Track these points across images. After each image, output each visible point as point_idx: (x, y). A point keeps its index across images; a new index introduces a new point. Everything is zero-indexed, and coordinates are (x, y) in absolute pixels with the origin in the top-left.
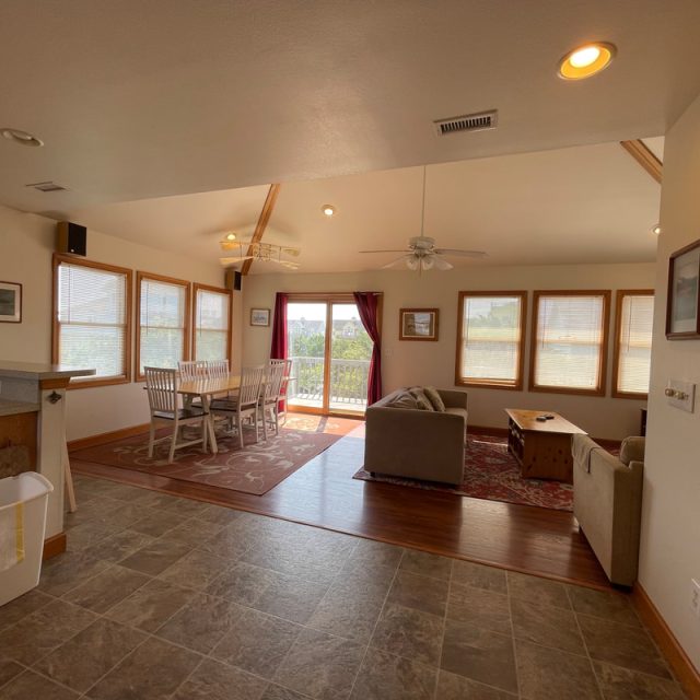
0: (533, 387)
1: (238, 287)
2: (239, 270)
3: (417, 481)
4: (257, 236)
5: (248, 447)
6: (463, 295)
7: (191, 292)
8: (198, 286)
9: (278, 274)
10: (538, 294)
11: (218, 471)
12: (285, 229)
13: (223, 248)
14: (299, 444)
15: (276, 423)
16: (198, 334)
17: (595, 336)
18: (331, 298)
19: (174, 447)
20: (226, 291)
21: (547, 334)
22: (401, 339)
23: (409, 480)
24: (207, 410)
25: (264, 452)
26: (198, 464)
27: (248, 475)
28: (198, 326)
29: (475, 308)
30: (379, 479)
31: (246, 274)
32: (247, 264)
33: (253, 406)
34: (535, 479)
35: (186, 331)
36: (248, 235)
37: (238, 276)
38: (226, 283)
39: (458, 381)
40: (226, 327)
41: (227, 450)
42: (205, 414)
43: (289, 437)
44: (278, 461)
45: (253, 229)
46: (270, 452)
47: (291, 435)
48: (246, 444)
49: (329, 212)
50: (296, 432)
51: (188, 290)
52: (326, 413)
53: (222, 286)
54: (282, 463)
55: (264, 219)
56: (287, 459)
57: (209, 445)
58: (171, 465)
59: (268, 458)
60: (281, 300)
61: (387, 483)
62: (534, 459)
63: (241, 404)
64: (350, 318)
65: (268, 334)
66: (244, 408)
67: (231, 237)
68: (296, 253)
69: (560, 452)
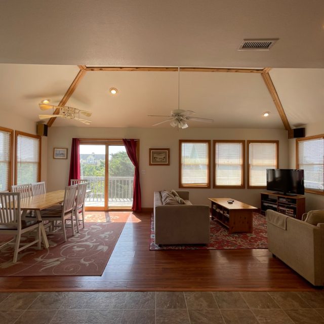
0: (215, 186)
1: (46, 134)
2: (46, 123)
3: (186, 245)
4: (63, 103)
5: (70, 240)
6: (181, 141)
7: (13, 137)
8: (19, 133)
9: (73, 127)
10: (215, 142)
11: (59, 262)
12: (84, 100)
13: (41, 108)
14: (103, 232)
15: (83, 220)
16: (19, 165)
17: (239, 161)
18: (108, 142)
19: (18, 250)
20: (37, 137)
21: (219, 161)
22: (150, 165)
23: (181, 245)
24: (40, 219)
25: (83, 241)
26: (39, 259)
27: (82, 261)
28: (19, 160)
29: (187, 148)
30: (165, 248)
31: (50, 126)
32: (52, 120)
33: (71, 212)
34: (235, 233)
35: (10, 163)
36: (57, 102)
37: (46, 127)
38: (37, 131)
39: (181, 186)
40: (37, 160)
41: (55, 245)
42: (38, 222)
43: (93, 229)
44: (96, 247)
45: (61, 98)
46: (86, 241)
47: (92, 226)
48: (68, 238)
49: (114, 92)
50: (95, 224)
51: (11, 136)
52: (107, 210)
53: (34, 133)
54: (100, 248)
55: (70, 92)
56: (101, 244)
57: (43, 243)
58: (17, 265)
59: (89, 246)
60: (76, 143)
61: (171, 250)
62: (234, 223)
63: (65, 212)
64: (91, 153)
65: (67, 164)
66: (66, 214)
67: (46, 102)
68: (89, 115)
69: (245, 218)
